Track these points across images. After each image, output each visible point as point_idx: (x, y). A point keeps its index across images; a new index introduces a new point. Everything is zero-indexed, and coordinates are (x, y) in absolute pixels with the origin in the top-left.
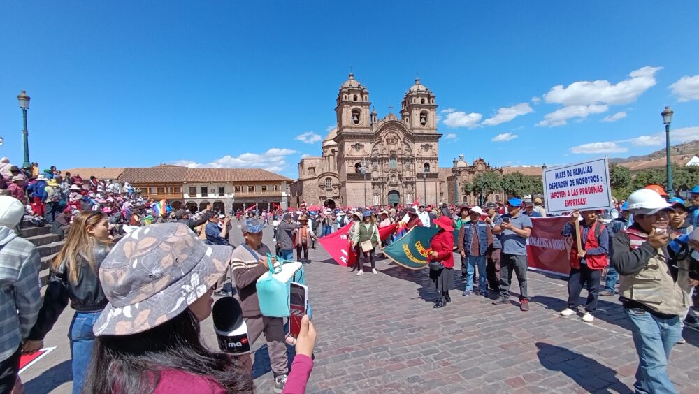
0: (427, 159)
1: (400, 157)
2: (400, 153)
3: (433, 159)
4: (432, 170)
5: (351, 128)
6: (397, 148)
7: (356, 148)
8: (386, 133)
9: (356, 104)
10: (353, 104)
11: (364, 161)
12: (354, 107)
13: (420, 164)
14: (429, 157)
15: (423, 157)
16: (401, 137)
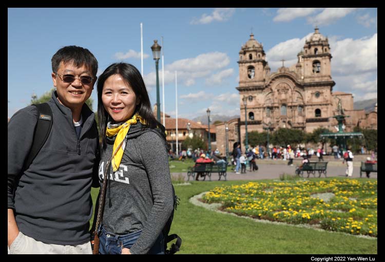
0: (317, 105)
1: (290, 104)
2: (291, 101)
4: (324, 115)
5: (245, 82)
6: (288, 97)
7: (249, 99)
8: (277, 84)
9: (250, 62)
10: (247, 62)
11: (257, 109)
12: (248, 64)
13: (310, 110)
14: (320, 103)
15: (313, 103)
16: (291, 87)
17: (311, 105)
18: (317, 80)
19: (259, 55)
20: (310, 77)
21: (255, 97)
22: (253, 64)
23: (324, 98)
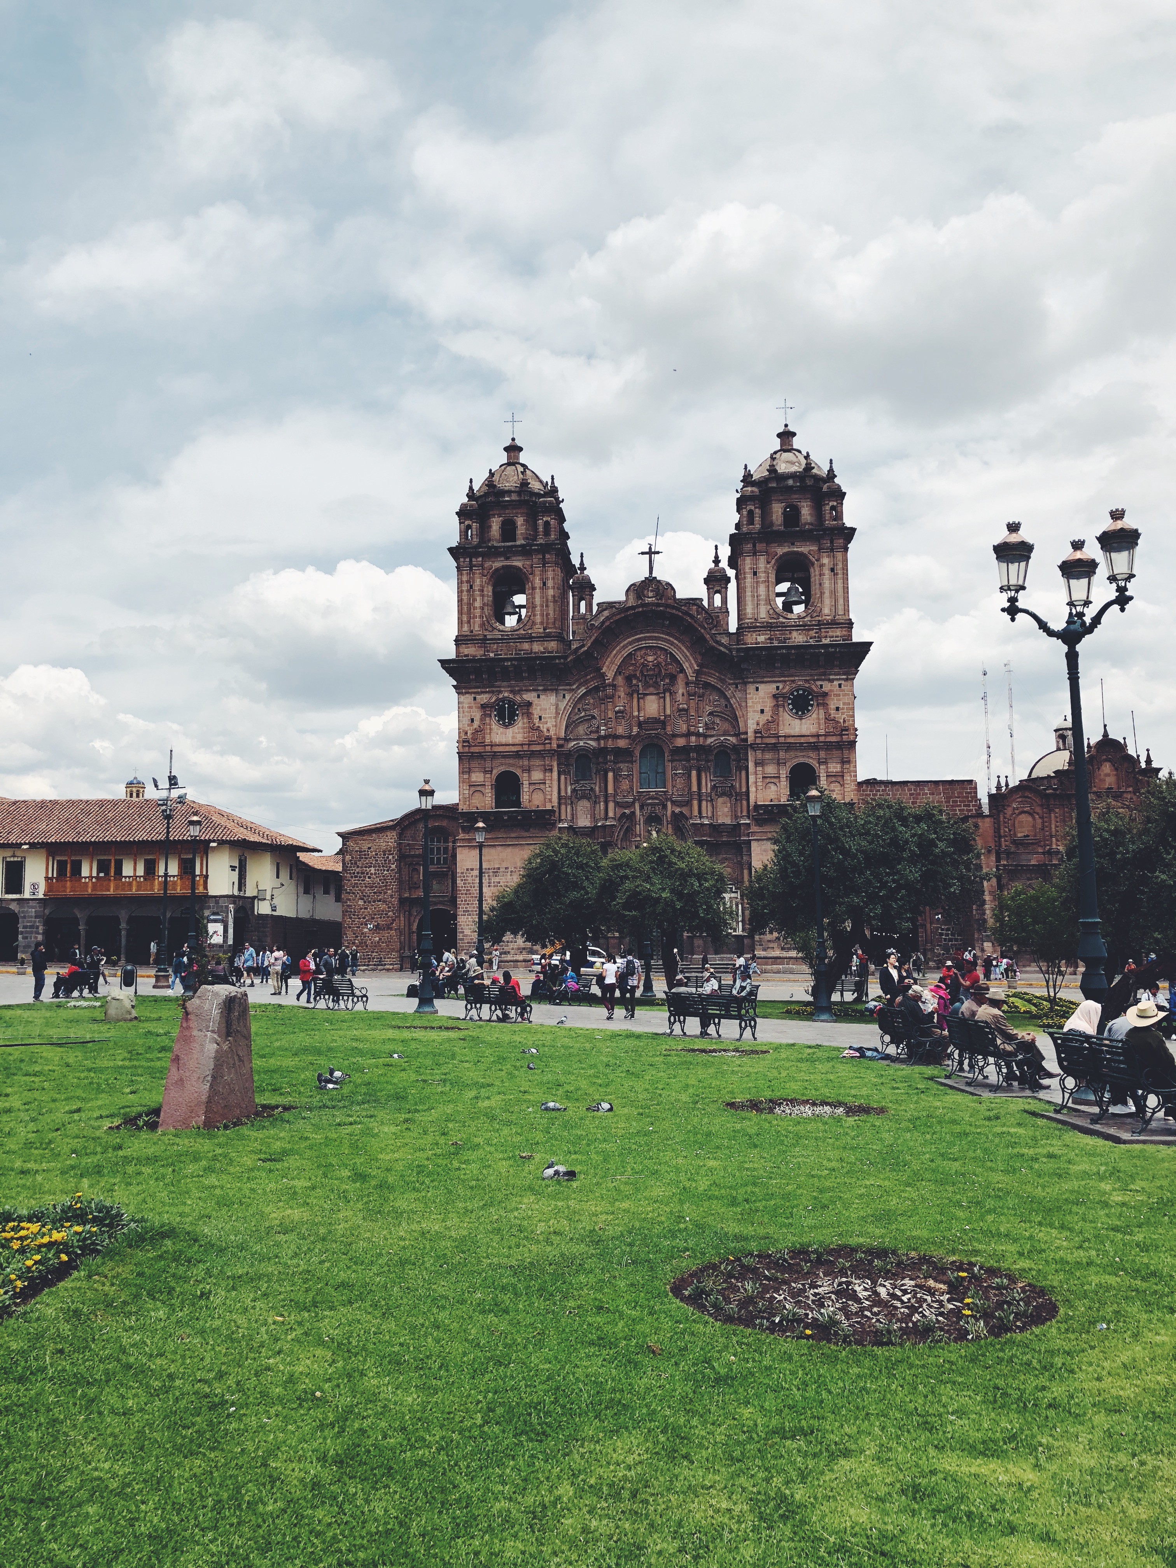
0: (803, 747)
1: (680, 742)
2: (684, 728)
3: (829, 747)
4: (830, 792)
5: (484, 641)
6: (672, 710)
7: (501, 717)
8: (625, 653)
9: (507, 553)
10: (493, 553)
11: (537, 762)
12: (498, 564)
13: (771, 769)
14: (812, 740)
15: (782, 740)
16: (686, 665)
17: (774, 747)
18: (798, 638)
19: (547, 524)
20: (768, 627)
21: (529, 704)
22: (518, 563)
23: (828, 718)
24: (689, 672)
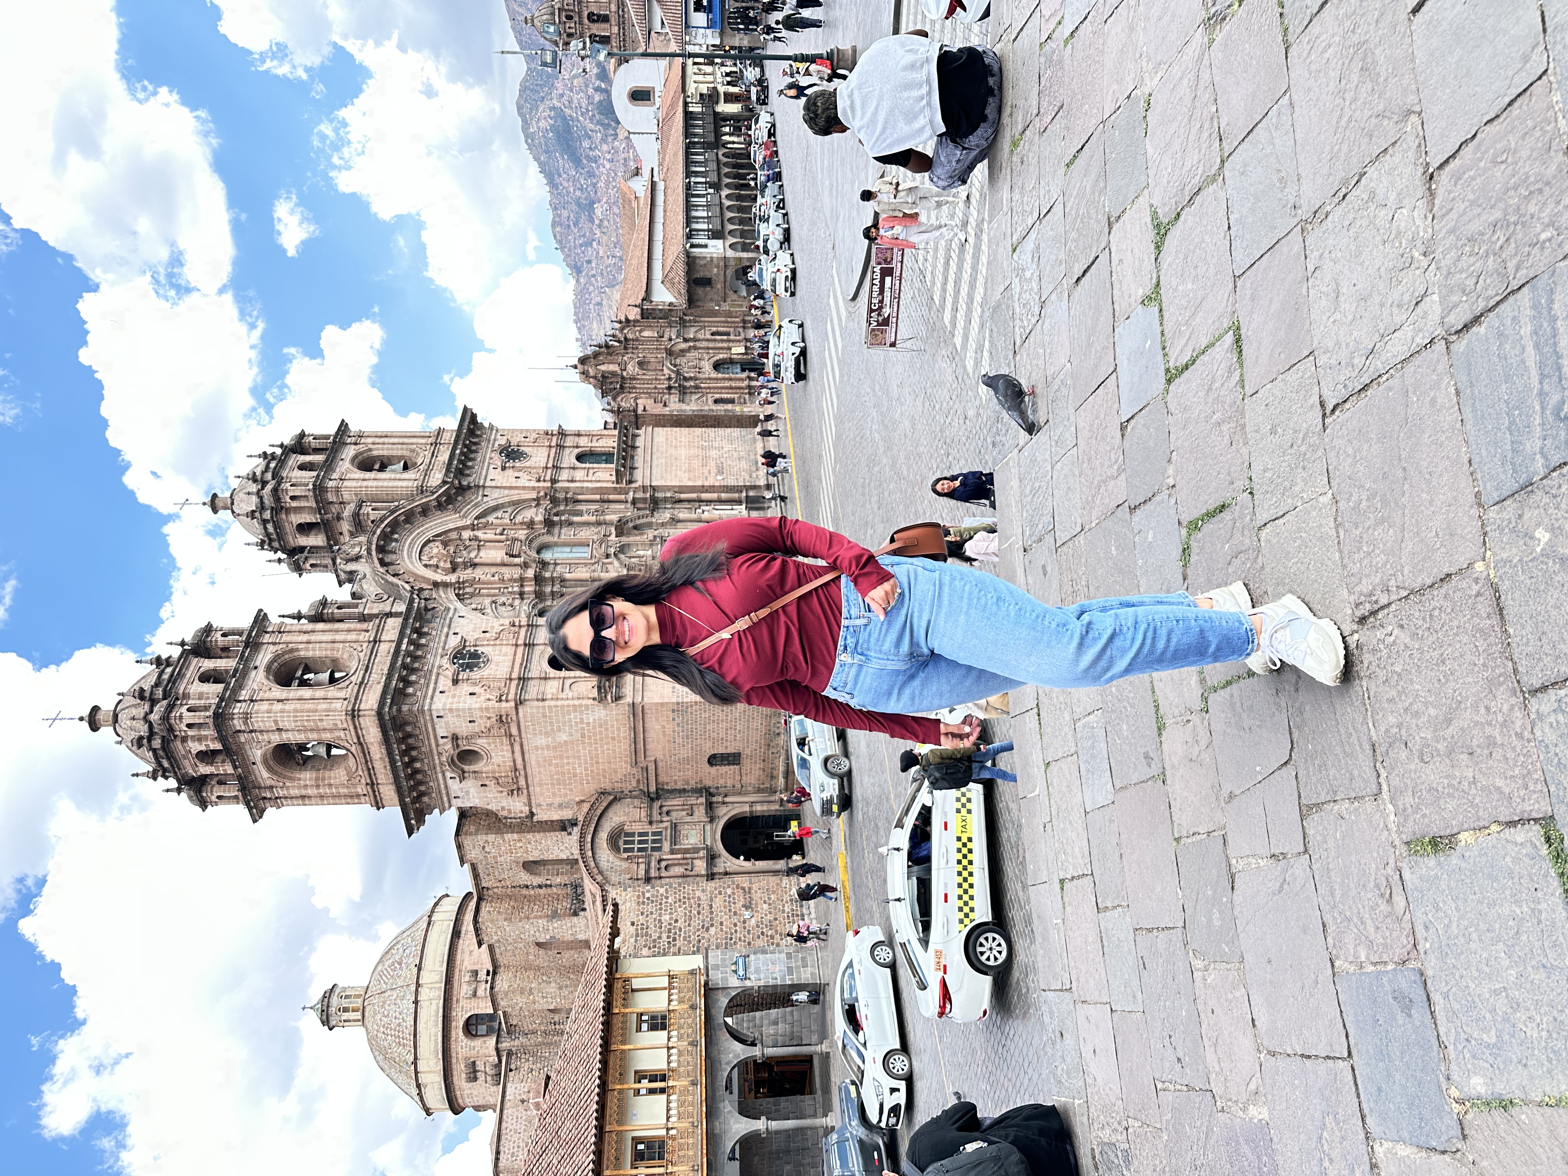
0: (559, 457)
3: (562, 441)
4: (609, 443)
14: (553, 450)
15: (550, 465)
16: (452, 526)
21: (464, 642)
23: (534, 442)
24: (460, 524)
